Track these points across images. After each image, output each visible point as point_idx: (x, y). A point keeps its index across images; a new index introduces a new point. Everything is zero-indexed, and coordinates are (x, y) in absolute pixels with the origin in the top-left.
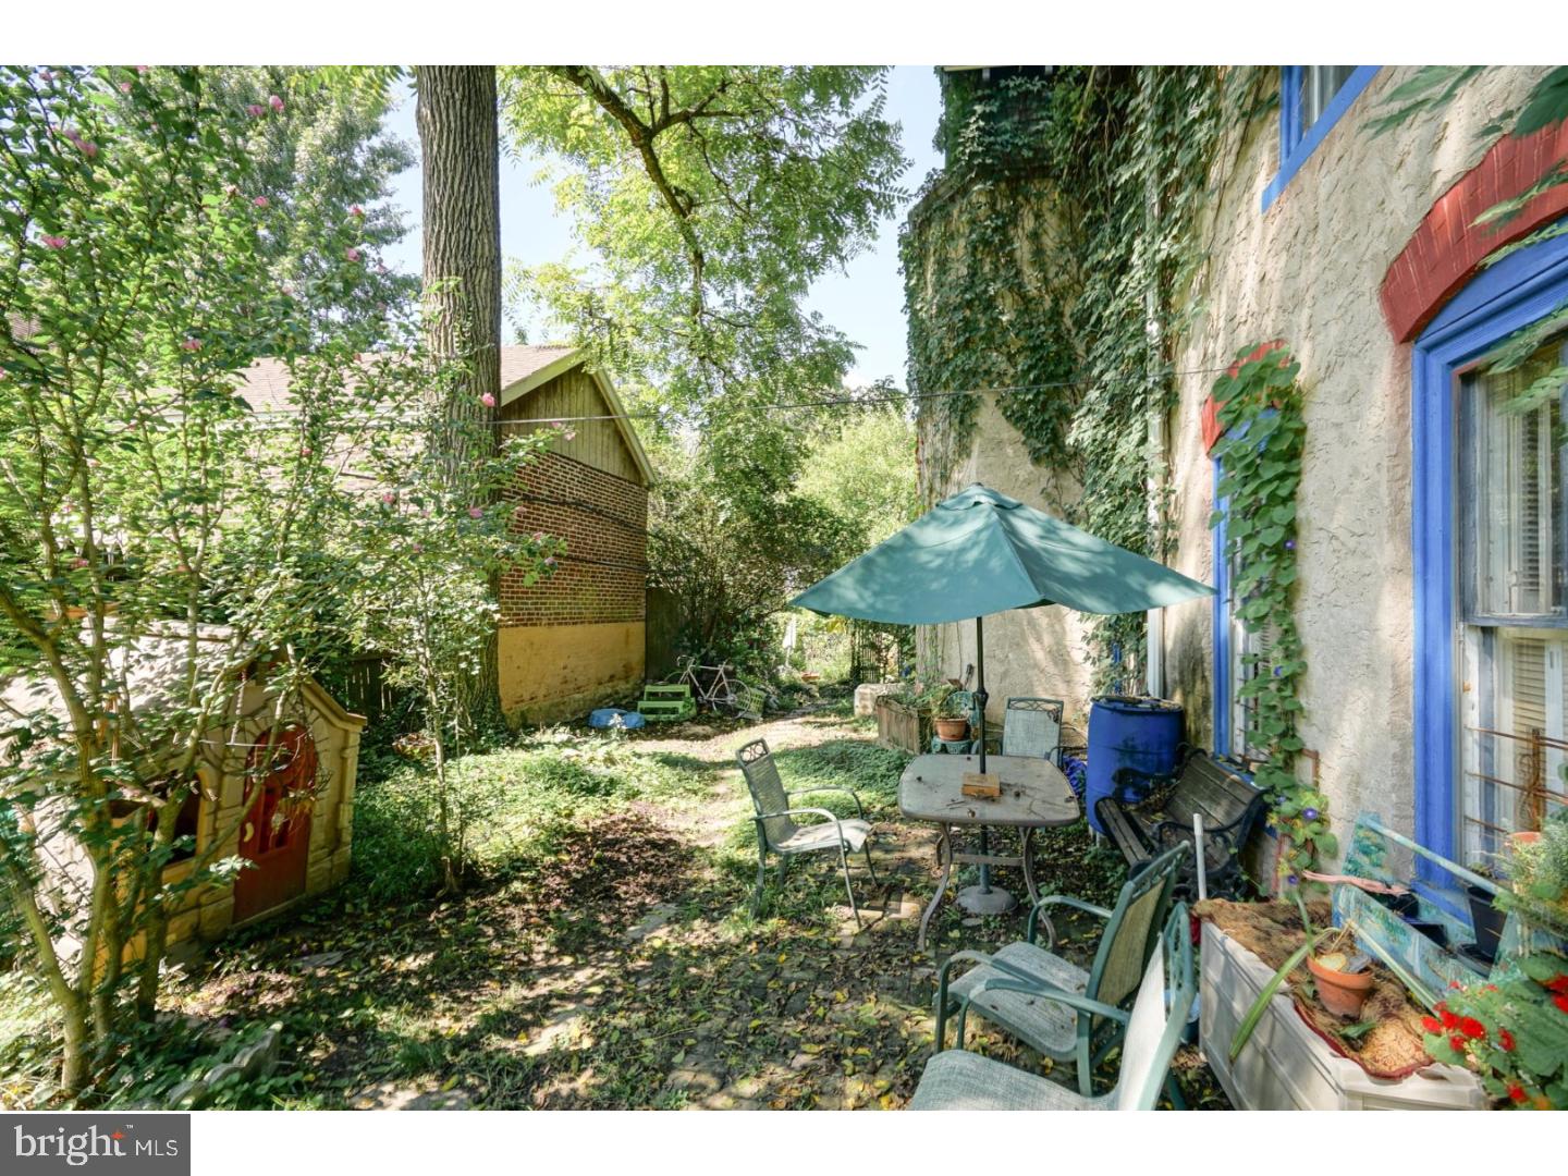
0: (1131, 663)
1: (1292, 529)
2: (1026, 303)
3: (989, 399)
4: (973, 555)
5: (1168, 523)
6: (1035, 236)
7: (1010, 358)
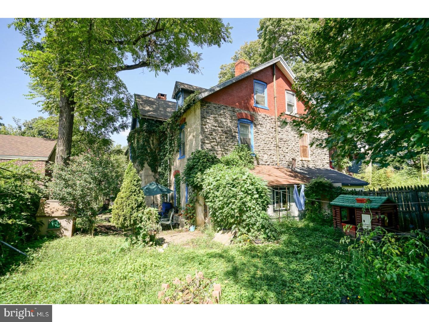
0: (165, 198)
1: (180, 187)
2: (151, 150)
3: (146, 163)
4: (155, 189)
5: (170, 183)
6: (152, 141)
7: (149, 157)
